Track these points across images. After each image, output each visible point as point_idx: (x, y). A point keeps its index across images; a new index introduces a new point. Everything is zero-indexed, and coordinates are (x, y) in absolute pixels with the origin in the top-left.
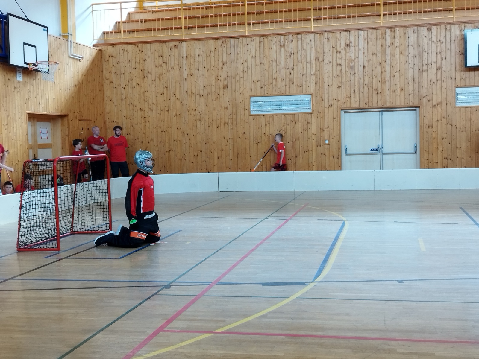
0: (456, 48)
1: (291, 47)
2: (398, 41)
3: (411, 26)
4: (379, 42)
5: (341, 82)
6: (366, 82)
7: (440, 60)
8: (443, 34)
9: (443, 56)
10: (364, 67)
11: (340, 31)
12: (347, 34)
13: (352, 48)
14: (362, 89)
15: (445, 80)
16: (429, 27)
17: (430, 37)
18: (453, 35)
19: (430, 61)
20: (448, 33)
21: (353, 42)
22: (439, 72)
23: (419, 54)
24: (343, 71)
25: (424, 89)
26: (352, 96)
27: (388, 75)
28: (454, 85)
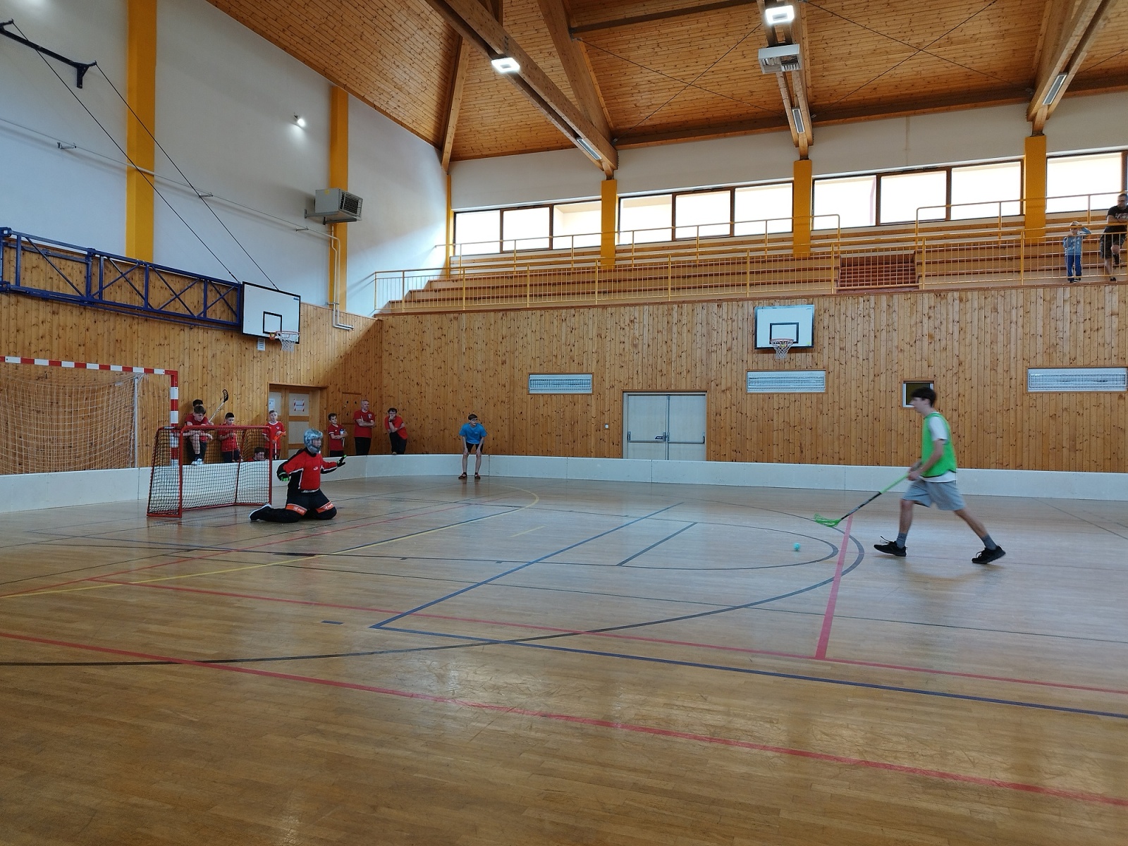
0: (748, 327)
1: (574, 321)
2: (686, 318)
3: (699, 301)
4: (665, 318)
5: (623, 362)
6: (650, 363)
7: (731, 340)
8: (735, 312)
9: (734, 336)
10: (649, 345)
11: (625, 305)
12: (632, 309)
13: (637, 325)
14: (645, 370)
15: (736, 363)
16: (719, 302)
17: (721, 314)
18: (746, 313)
19: (719, 341)
20: (740, 310)
21: (638, 318)
22: (729, 353)
23: (709, 334)
24: (626, 350)
25: (713, 371)
26: (635, 377)
27: (674, 356)
28: (745, 368)
